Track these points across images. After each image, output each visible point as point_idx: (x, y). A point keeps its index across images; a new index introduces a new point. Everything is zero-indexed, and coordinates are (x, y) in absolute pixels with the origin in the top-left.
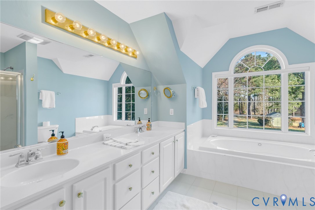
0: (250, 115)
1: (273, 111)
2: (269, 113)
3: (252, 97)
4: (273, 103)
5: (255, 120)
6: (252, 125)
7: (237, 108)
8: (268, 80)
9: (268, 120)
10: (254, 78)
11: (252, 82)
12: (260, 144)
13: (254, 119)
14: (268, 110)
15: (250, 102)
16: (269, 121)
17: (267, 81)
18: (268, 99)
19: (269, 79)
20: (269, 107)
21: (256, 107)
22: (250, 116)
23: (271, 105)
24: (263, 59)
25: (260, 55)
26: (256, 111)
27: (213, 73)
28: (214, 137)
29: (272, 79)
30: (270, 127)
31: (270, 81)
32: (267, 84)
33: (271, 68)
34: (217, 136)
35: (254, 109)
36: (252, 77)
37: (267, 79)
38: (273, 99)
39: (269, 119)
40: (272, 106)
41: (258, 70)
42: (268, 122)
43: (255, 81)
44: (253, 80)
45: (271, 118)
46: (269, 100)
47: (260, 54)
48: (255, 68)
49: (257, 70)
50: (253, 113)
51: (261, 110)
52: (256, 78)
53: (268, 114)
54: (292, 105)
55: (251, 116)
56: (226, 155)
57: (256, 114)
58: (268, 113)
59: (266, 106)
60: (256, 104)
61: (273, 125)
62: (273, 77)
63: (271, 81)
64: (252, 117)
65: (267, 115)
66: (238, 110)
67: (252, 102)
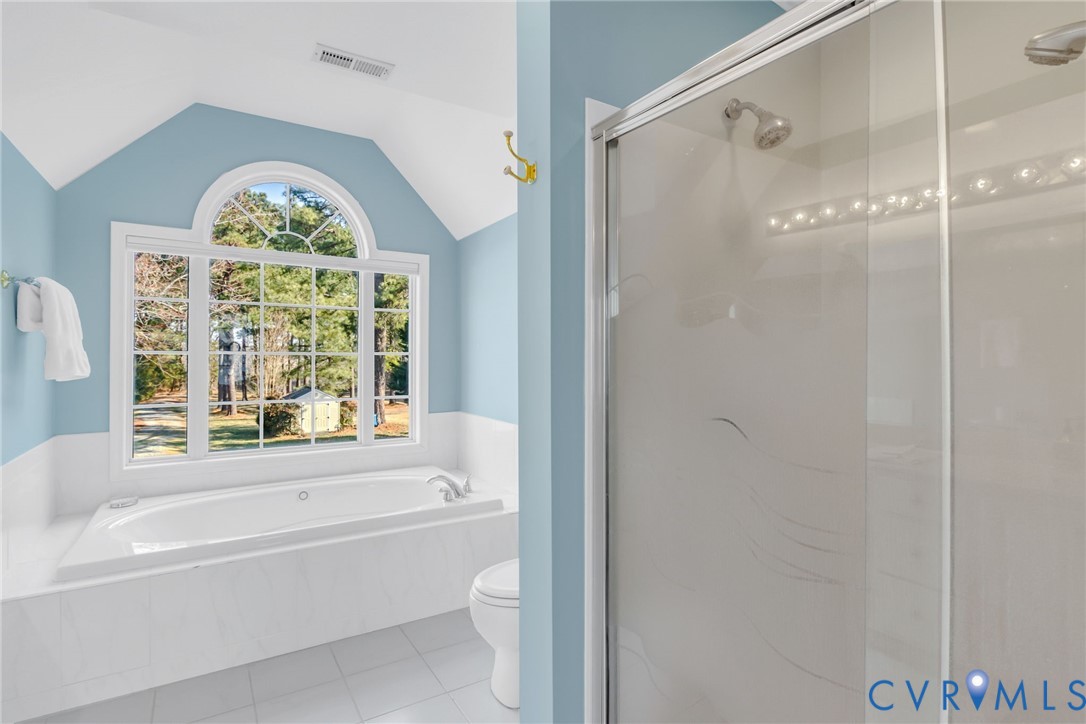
0: (230, 400)
1: (301, 386)
2: (290, 390)
3: (235, 335)
4: (303, 359)
5: (249, 417)
6: (238, 438)
7: (177, 377)
8: (289, 284)
9: (288, 414)
10: (243, 268)
11: (239, 285)
12: (303, 495)
13: (243, 416)
14: (288, 382)
15: (228, 356)
16: (292, 416)
17: (287, 287)
18: (286, 345)
19: (293, 282)
20: (292, 373)
21: (250, 372)
22: (230, 406)
23: (295, 365)
24: (276, 211)
25: (264, 195)
26: (248, 388)
27: (112, 223)
28: (124, 506)
29: (302, 283)
30: (295, 437)
31: (296, 286)
32: (287, 296)
33: (299, 247)
34: (137, 501)
35: (241, 379)
36: (239, 266)
37: (286, 280)
38: (300, 346)
39: (291, 411)
40: (299, 368)
41: (257, 245)
42: (290, 422)
43: (248, 282)
44: (241, 276)
45: (298, 407)
46: (290, 350)
47: (263, 191)
48: (248, 236)
49: (255, 242)
50: (240, 395)
51: (267, 381)
52: (251, 269)
53: (285, 395)
54: (349, 365)
55: (234, 404)
56: (202, 563)
57: (248, 396)
58: (285, 391)
59: (281, 370)
60: (249, 363)
61: (304, 428)
62: (305, 276)
63: (299, 286)
64: (235, 410)
65: (285, 398)
66: (183, 388)
67: (236, 355)
